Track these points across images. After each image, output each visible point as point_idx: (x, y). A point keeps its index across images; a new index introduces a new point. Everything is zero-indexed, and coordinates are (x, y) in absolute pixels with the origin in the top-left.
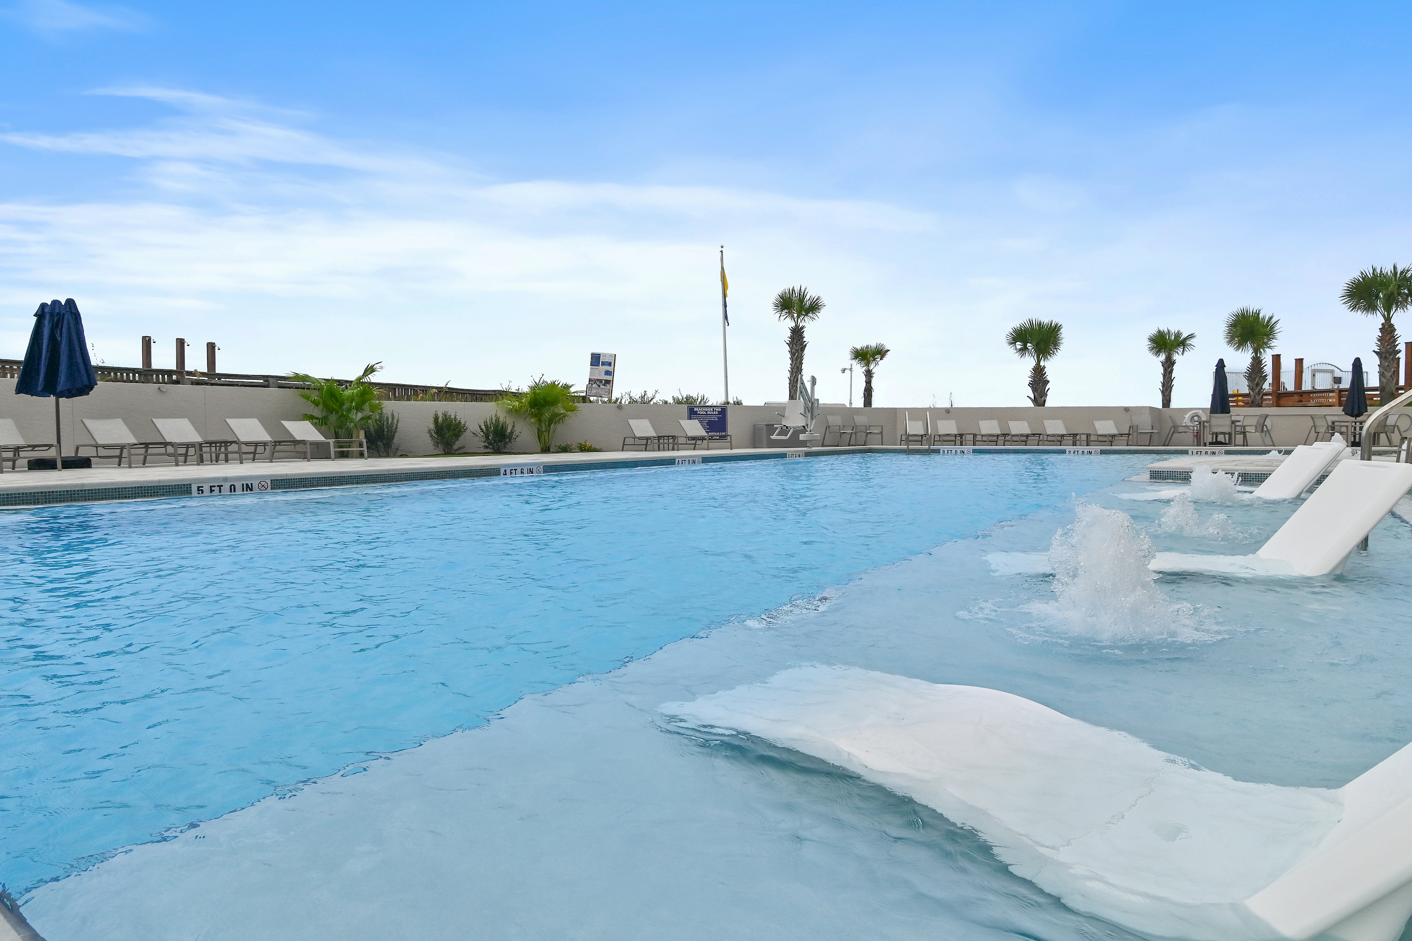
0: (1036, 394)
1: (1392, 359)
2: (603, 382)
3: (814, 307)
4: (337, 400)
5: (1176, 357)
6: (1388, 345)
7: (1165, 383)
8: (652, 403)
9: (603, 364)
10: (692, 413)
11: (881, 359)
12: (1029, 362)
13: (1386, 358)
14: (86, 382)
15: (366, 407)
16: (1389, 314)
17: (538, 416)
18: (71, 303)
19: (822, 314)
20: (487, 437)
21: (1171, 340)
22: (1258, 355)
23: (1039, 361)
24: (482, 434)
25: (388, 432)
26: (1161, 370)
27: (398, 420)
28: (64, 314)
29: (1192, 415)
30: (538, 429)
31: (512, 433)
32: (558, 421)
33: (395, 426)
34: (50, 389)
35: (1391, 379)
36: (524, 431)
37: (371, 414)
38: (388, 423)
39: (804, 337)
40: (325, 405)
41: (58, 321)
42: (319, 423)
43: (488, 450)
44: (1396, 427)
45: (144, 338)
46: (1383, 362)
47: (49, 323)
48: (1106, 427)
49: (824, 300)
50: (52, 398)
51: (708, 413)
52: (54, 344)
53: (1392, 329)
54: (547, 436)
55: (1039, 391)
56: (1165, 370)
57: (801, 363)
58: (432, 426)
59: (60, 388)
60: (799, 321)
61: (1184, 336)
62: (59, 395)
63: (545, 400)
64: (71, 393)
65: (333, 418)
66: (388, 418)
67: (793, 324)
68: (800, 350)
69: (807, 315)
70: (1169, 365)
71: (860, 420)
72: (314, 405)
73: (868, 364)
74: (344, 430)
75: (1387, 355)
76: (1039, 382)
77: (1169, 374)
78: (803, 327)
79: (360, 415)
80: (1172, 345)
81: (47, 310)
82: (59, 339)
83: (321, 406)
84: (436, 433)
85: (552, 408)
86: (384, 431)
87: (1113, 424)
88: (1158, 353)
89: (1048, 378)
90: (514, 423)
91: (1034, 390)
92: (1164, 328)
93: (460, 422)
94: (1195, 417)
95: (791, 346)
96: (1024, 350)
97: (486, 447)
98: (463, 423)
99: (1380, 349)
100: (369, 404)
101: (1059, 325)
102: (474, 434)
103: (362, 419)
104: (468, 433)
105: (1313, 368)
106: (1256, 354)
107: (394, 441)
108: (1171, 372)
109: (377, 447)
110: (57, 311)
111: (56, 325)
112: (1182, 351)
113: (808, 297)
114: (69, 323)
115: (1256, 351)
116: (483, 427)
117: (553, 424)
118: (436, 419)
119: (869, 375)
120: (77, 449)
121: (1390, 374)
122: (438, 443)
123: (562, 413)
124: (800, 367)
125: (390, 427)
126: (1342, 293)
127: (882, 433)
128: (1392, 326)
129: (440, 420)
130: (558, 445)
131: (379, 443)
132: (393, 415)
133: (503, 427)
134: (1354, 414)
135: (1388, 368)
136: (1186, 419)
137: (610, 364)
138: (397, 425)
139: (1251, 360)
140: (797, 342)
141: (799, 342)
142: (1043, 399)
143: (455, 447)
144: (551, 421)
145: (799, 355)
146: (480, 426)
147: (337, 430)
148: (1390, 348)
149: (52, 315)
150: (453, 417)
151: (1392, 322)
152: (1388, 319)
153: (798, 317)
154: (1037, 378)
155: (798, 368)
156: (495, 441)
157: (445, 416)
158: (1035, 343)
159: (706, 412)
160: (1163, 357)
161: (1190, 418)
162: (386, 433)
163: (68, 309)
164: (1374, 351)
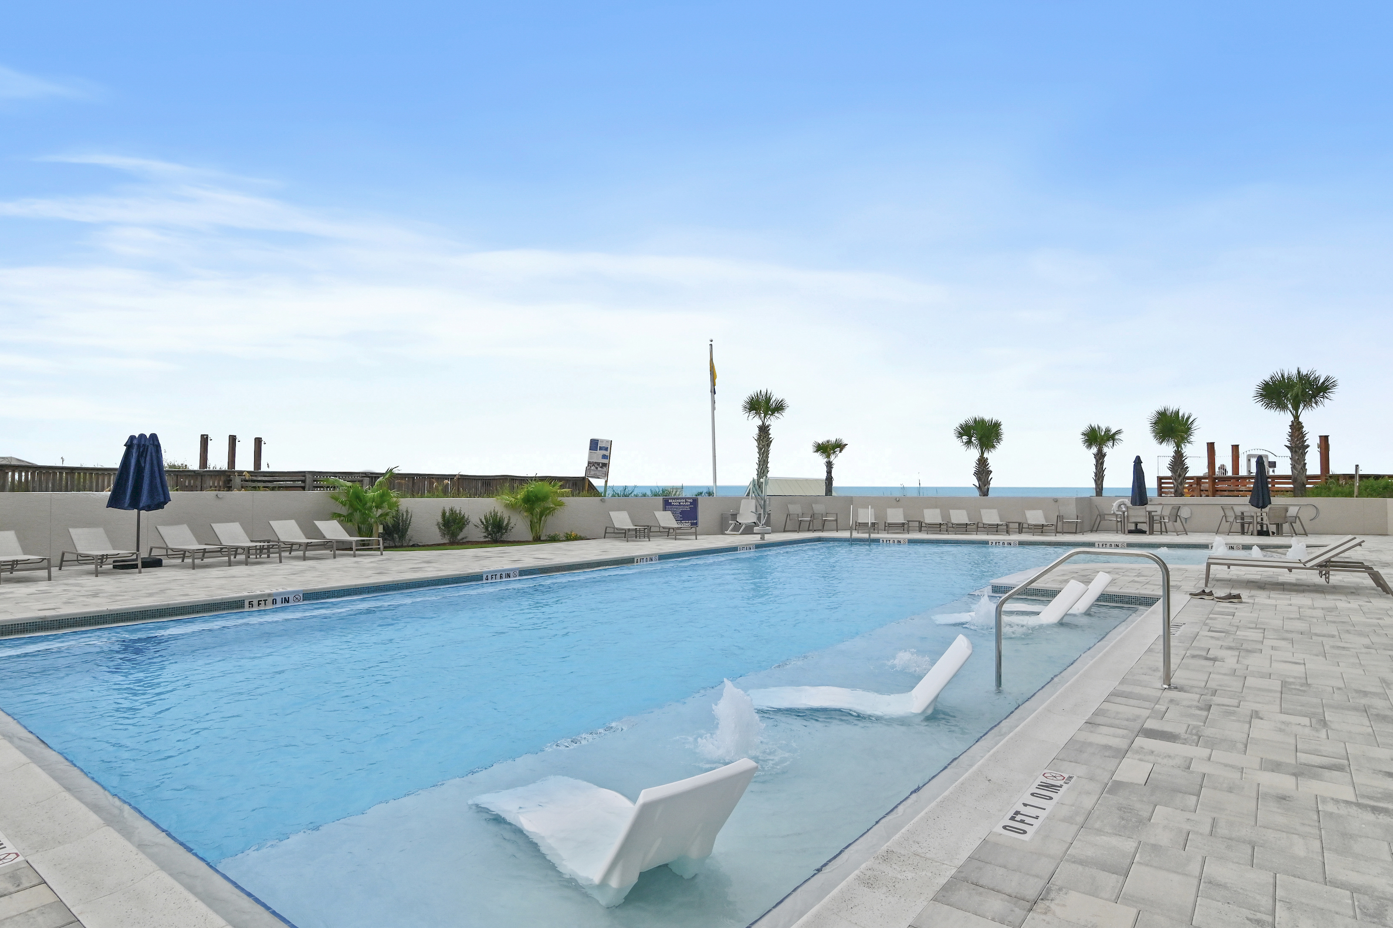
0: (980, 483)
1: (1302, 453)
2: (601, 465)
3: (779, 408)
4: (361, 501)
5: (1105, 449)
6: (1297, 440)
7: (1098, 473)
8: (632, 495)
9: (601, 449)
10: (667, 505)
11: (840, 451)
12: (974, 454)
13: (1296, 452)
14: (162, 499)
15: (385, 505)
16: (1297, 412)
17: (530, 510)
18: (154, 437)
19: (786, 413)
20: (486, 528)
21: (1100, 435)
22: (1180, 449)
23: (982, 453)
24: (482, 526)
25: (402, 526)
26: (1094, 461)
27: (411, 516)
28: (148, 446)
29: (1118, 504)
30: (531, 521)
31: (508, 524)
32: (549, 513)
33: (409, 520)
34: (135, 504)
35: (1301, 471)
36: (519, 524)
37: (389, 510)
38: (403, 518)
39: (770, 434)
40: (351, 506)
41: (143, 451)
42: (345, 520)
43: (487, 539)
44: (1297, 518)
45: (202, 436)
46: (1294, 455)
47: (136, 453)
48: (1035, 517)
49: (788, 402)
50: (136, 511)
51: (681, 503)
52: (139, 470)
53: (1300, 426)
54: (538, 527)
55: (983, 480)
56: (1097, 461)
57: (767, 457)
58: (440, 520)
59: (141, 505)
60: (766, 420)
61: (1113, 431)
62: (139, 510)
63: (536, 496)
64: (149, 508)
65: (357, 515)
66: (403, 515)
67: (760, 423)
68: (766, 446)
69: (772, 414)
70: (1100, 457)
71: (819, 508)
72: (341, 505)
73: (828, 456)
74: (365, 525)
75: (1297, 450)
76: (983, 471)
77: (1101, 465)
78: (768, 426)
79: (380, 512)
80: (1102, 439)
81: (135, 442)
82: (143, 465)
83: (347, 506)
84: (444, 525)
85: (542, 504)
86: (399, 525)
87: (1042, 514)
88: (1090, 446)
89: (990, 469)
90: (509, 517)
91: (979, 479)
92: (1094, 424)
93: (464, 516)
94: (1122, 506)
95: (758, 442)
96: (969, 443)
97: (485, 537)
98: (466, 517)
99: (1290, 444)
100: (388, 504)
101: (999, 422)
102: (476, 526)
103: (381, 515)
104: (470, 524)
105: (1248, 453)
106: (1178, 448)
107: (408, 533)
108: (1102, 463)
109: (393, 539)
110: (143, 443)
111: (142, 454)
112: (1111, 445)
113: (773, 399)
114: (151, 453)
115: (1178, 446)
116: (484, 521)
117: (544, 517)
118: (444, 514)
119: (829, 465)
120: (151, 549)
121: (1300, 467)
122: (444, 534)
123: (552, 507)
124: (766, 460)
125: (404, 521)
126: (1254, 393)
127: (836, 520)
128: (1300, 423)
129: (447, 514)
130: (548, 534)
131: (396, 536)
132: (407, 511)
133: (500, 520)
134: (1260, 506)
135: (1298, 461)
136: (1114, 507)
137: (606, 449)
138: (410, 520)
139: (1174, 454)
140: (763, 439)
141: (765, 439)
142: (986, 487)
143: (459, 537)
144: (542, 514)
145: (765, 450)
146: (481, 520)
147: (360, 525)
148: (1299, 443)
149: (139, 446)
150: (458, 512)
151: (1300, 420)
152: (1296, 417)
153: (765, 417)
154: (981, 468)
155: (764, 461)
156: (494, 532)
157: (452, 510)
158: (978, 437)
159: (679, 503)
160: (1094, 450)
161: (1118, 506)
162: (401, 526)
163: (151, 442)
164: (1286, 446)
